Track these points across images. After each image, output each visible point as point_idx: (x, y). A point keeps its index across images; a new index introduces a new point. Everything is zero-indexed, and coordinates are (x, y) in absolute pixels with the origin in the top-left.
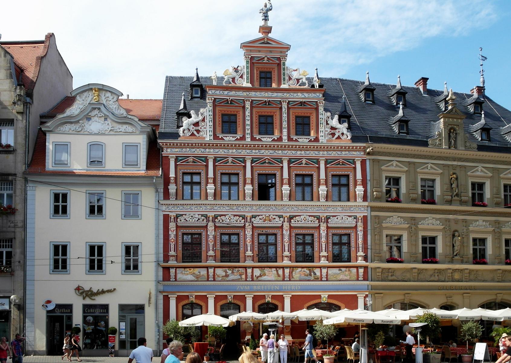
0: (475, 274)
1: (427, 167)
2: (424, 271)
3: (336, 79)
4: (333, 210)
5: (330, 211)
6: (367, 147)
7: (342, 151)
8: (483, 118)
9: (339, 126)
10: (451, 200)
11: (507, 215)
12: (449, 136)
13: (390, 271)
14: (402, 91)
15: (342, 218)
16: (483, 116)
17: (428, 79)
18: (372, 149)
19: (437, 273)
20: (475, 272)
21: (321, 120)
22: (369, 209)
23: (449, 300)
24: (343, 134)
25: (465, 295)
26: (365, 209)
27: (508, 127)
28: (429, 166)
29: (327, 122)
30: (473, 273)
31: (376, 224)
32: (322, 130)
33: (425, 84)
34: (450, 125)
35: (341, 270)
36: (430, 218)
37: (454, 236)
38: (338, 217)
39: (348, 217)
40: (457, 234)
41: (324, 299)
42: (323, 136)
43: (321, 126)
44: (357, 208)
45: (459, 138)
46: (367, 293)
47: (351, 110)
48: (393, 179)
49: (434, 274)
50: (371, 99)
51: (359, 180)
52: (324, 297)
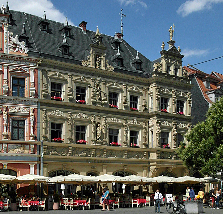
0: (110, 153)
1: (81, 78)
2: (77, 149)
3: (23, 13)
4: (12, 102)
5: (10, 103)
6: (38, 60)
7: (21, 61)
8: (119, 52)
9: (19, 43)
10: (96, 103)
11: (131, 115)
12: (96, 60)
13: (53, 148)
14: (67, 27)
15: (19, 108)
16: (119, 50)
17: (87, 23)
18: (41, 62)
19: (86, 150)
20: (110, 151)
21: (6, 37)
22: (39, 104)
23: (93, 169)
24: (21, 49)
25: (103, 166)
26: (35, 103)
27: (134, 60)
28: (82, 78)
29: (10, 39)
30: (109, 152)
31: (44, 115)
32: (6, 44)
33: (85, 26)
34: (97, 52)
35: (18, 146)
36: (81, 113)
37: (97, 126)
38: (16, 107)
39: (23, 108)
40: (99, 125)
41: (5, 166)
42: (6, 49)
43: (5, 41)
44: (30, 103)
45: (102, 62)
46: (36, 163)
47: (30, 35)
48: (57, 85)
49: (83, 151)
50: (46, 30)
51: (32, 82)
52: (5, 165)
